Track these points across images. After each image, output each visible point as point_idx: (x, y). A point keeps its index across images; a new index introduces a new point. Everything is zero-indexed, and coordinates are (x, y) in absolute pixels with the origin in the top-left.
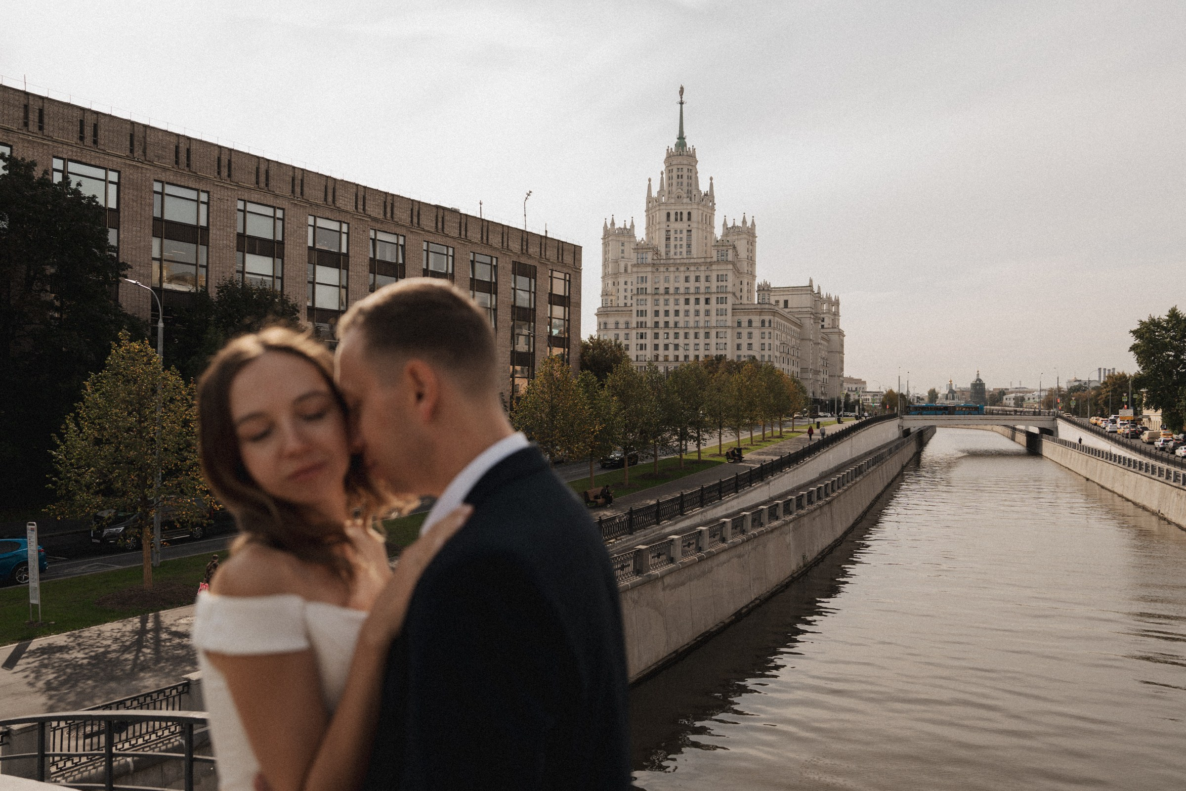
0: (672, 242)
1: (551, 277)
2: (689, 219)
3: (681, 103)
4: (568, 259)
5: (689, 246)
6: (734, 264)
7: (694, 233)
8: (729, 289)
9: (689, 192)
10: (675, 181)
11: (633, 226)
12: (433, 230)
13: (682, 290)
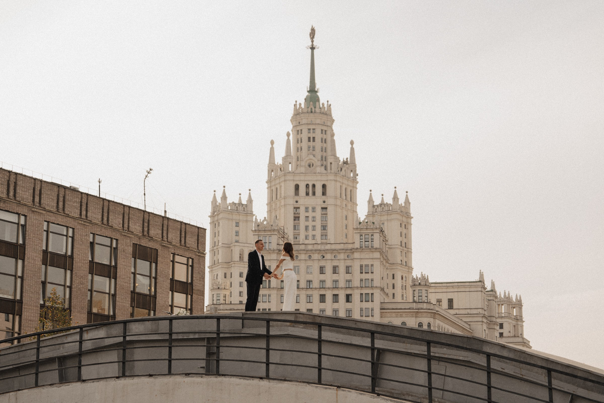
0: (302, 222)
1: (173, 261)
2: (324, 194)
3: (313, 48)
4: (191, 241)
5: (324, 227)
6: (382, 253)
7: (330, 210)
8: (377, 283)
9: (324, 159)
10: (305, 144)
11: (250, 200)
12: (54, 210)
13: (316, 284)
